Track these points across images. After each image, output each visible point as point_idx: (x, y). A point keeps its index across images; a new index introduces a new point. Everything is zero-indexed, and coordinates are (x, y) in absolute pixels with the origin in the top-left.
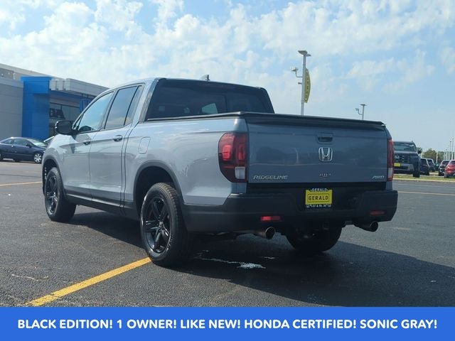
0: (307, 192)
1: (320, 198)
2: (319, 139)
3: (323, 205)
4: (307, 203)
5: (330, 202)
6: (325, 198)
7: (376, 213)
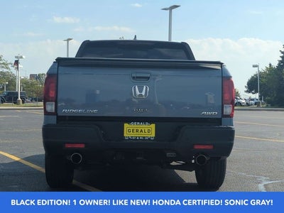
0: (126, 125)
1: (141, 131)
2: (134, 78)
3: (144, 137)
4: (125, 135)
5: (153, 135)
6: (146, 131)
7: (202, 147)
